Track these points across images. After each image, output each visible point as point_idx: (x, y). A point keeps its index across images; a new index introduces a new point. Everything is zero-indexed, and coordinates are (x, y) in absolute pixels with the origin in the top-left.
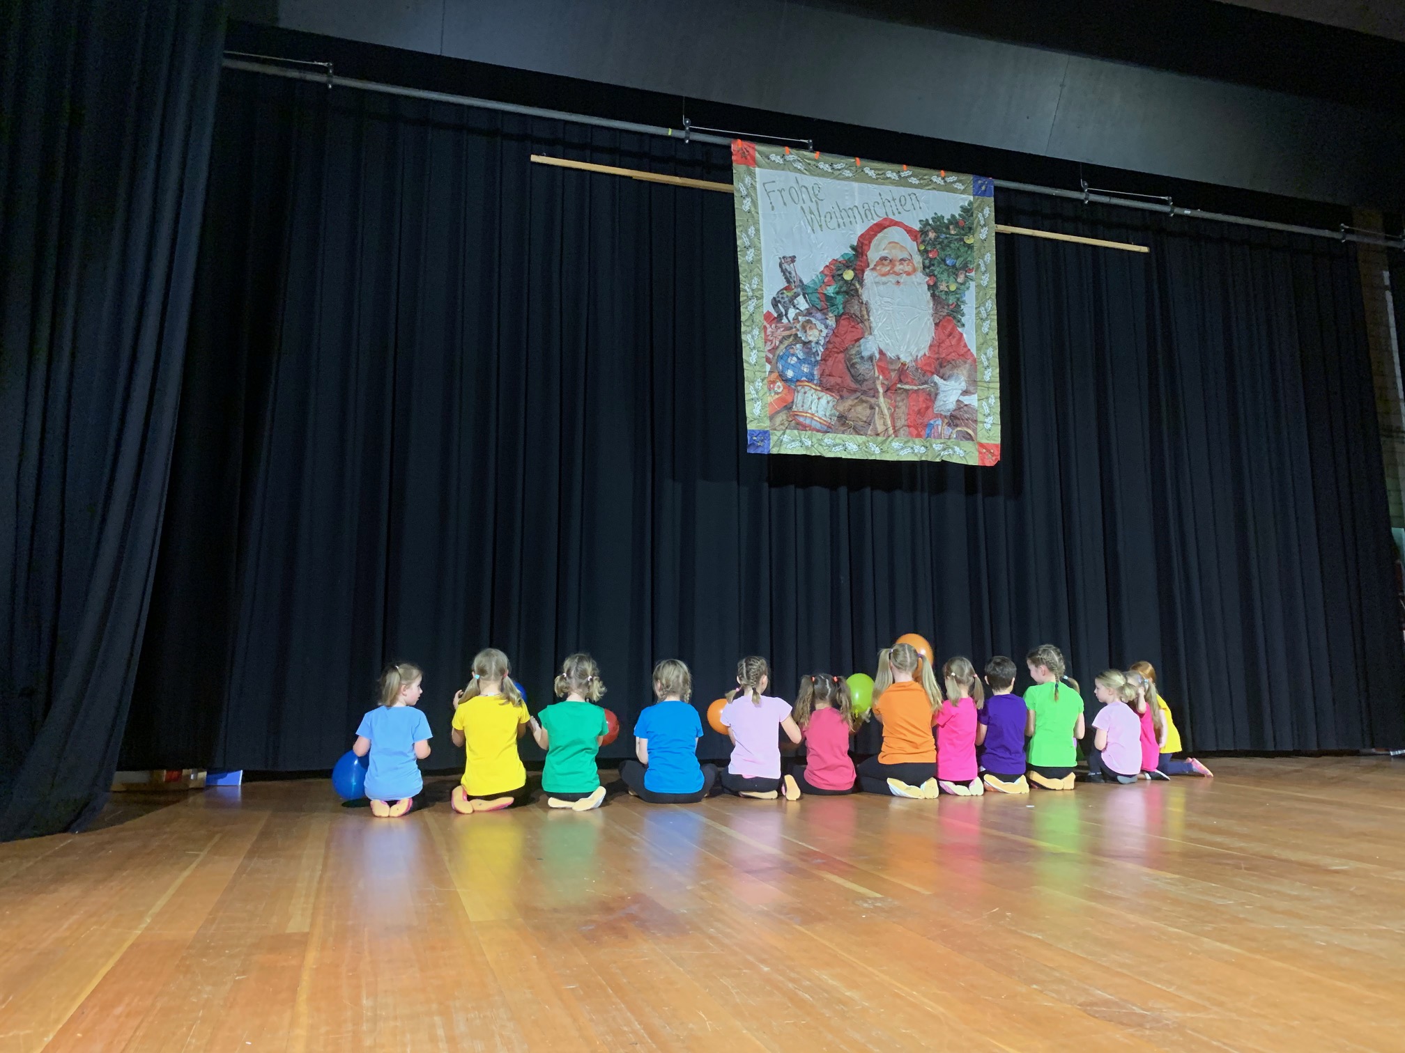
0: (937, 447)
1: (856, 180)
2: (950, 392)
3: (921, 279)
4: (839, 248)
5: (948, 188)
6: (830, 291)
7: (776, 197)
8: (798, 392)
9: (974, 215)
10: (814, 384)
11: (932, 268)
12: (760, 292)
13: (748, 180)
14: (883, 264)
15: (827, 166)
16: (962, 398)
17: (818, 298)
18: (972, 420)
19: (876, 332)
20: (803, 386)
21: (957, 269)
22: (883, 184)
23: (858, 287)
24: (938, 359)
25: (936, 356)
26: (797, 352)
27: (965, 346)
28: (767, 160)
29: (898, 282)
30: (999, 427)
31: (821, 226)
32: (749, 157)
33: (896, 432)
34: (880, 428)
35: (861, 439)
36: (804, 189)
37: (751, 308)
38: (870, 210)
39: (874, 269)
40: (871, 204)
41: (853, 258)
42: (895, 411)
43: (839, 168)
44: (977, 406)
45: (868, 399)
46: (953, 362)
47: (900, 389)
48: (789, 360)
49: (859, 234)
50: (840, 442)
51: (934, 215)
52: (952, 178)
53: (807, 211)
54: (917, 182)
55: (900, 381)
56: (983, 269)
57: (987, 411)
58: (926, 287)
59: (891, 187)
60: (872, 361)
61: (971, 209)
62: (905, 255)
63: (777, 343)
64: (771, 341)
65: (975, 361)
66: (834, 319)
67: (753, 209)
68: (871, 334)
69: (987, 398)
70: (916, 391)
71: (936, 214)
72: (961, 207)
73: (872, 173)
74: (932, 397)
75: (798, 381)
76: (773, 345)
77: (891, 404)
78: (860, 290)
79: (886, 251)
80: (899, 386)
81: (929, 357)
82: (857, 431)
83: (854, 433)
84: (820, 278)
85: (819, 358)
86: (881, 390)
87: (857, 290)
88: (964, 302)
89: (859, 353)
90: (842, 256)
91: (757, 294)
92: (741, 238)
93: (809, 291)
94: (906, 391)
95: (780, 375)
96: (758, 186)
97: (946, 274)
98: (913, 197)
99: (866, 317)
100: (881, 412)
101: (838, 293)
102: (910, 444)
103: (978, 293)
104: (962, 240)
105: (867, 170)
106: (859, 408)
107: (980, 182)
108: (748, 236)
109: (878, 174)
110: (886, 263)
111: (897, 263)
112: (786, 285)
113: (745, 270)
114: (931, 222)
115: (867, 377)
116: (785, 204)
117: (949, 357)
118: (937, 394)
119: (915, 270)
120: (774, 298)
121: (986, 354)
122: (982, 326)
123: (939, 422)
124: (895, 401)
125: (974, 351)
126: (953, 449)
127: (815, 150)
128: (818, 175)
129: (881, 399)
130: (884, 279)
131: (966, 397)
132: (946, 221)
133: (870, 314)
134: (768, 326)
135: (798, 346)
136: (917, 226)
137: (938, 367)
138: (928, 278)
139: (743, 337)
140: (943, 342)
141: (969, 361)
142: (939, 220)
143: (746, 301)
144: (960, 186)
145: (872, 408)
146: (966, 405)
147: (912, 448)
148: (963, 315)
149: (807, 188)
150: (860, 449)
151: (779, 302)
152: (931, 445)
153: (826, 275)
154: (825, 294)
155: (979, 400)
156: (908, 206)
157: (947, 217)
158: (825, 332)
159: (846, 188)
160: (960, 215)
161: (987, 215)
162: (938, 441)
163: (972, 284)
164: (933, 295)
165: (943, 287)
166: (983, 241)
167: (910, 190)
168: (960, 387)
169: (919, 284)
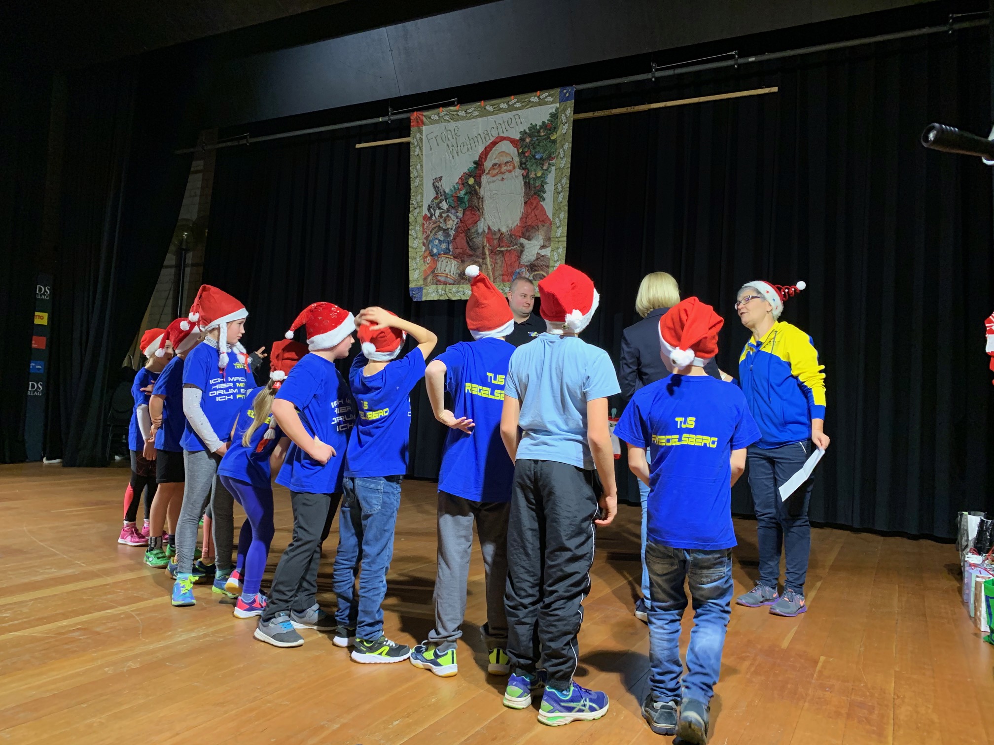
1: (481, 116)
3: (519, 172)
4: (465, 164)
5: (542, 103)
6: (461, 193)
7: (433, 142)
8: (439, 261)
9: (559, 117)
12: (422, 203)
13: (418, 136)
14: (494, 169)
15: (463, 112)
16: (540, 251)
17: (453, 200)
18: (546, 266)
19: (486, 216)
20: (441, 257)
21: (543, 160)
22: (497, 114)
23: (477, 187)
24: (526, 226)
25: (524, 225)
26: (439, 237)
27: (545, 214)
28: (429, 120)
29: (503, 179)
31: (457, 153)
32: (420, 121)
33: (495, 280)
36: (449, 132)
37: (416, 214)
38: (488, 134)
39: (488, 173)
40: (489, 130)
42: (495, 266)
43: (471, 111)
44: (550, 255)
45: (479, 260)
46: (536, 227)
47: (498, 251)
48: (435, 242)
49: (480, 152)
50: (462, 289)
51: (530, 126)
52: (545, 95)
53: (450, 146)
54: (521, 105)
55: (499, 246)
56: (562, 155)
57: (556, 258)
58: (521, 178)
59: (503, 114)
60: (483, 235)
61: (557, 113)
62: (509, 159)
63: (429, 233)
64: (426, 232)
65: (550, 224)
67: (420, 152)
68: (484, 217)
69: (557, 249)
70: (510, 251)
71: (531, 124)
72: (550, 114)
73: (491, 109)
74: (519, 253)
75: (439, 254)
76: (427, 234)
77: (493, 262)
78: (478, 190)
79: (497, 159)
80: (498, 249)
81: (520, 226)
85: (452, 238)
86: (487, 253)
87: (475, 190)
88: (546, 183)
89: (477, 231)
90: (468, 169)
91: (419, 205)
92: (412, 173)
93: (448, 197)
94: (502, 251)
95: (430, 253)
96: (424, 137)
97: (534, 166)
98: (517, 117)
99: (481, 206)
100: (488, 268)
101: (465, 194)
103: (557, 174)
104: (549, 138)
105: (487, 107)
107: (565, 91)
108: (416, 170)
109: (495, 108)
110: (495, 167)
111: (503, 166)
112: (436, 196)
113: (414, 191)
114: (527, 131)
115: (479, 246)
116: (438, 144)
117: (533, 224)
118: (522, 252)
119: (514, 168)
120: (429, 205)
121: (559, 217)
122: (558, 198)
123: (523, 270)
124: (496, 260)
125: (550, 216)
128: (458, 120)
130: (494, 179)
131: (543, 250)
132: (538, 127)
134: (425, 223)
135: (441, 233)
136: (518, 137)
137: (525, 232)
138: (523, 172)
139: (410, 232)
140: (530, 214)
141: (547, 225)
142: (534, 128)
143: (413, 210)
144: (550, 99)
145: (481, 266)
146: (542, 256)
148: (544, 192)
149: (451, 131)
151: (432, 207)
153: (460, 184)
154: (458, 197)
156: (514, 124)
157: (539, 123)
159: (474, 124)
160: (548, 120)
161: (568, 112)
163: (553, 168)
164: (525, 183)
165: (532, 175)
166: (564, 135)
167: (514, 113)
168: (539, 243)
169: (517, 177)
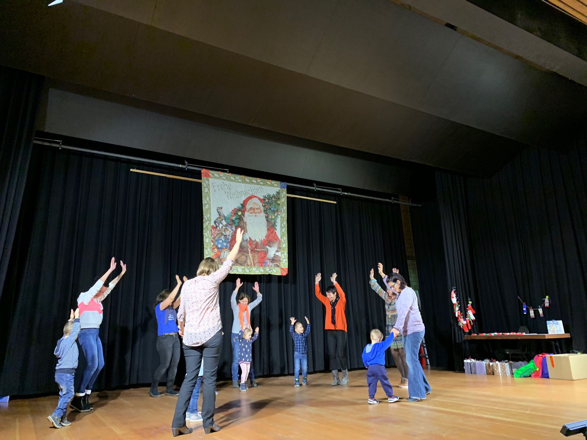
0: (267, 269)
1: (243, 183)
2: (272, 251)
3: (263, 215)
4: (237, 205)
5: (272, 185)
6: (234, 218)
7: (216, 188)
8: (222, 252)
9: (280, 194)
10: (227, 249)
11: (267, 211)
12: (210, 219)
13: (207, 182)
14: (251, 210)
15: (233, 178)
16: (276, 253)
17: (230, 221)
18: (279, 261)
19: (248, 232)
20: (224, 250)
21: (274, 211)
22: (251, 184)
23: (243, 217)
24: (268, 240)
25: (267, 240)
27: (277, 236)
28: (213, 176)
29: (256, 216)
30: (287, 263)
31: (231, 197)
32: (207, 175)
33: (254, 265)
34: (249, 263)
35: (243, 267)
36: (225, 185)
37: (207, 224)
38: (247, 192)
39: (248, 211)
40: (247, 190)
41: (241, 208)
42: (254, 258)
43: (237, 179)
44: (280, 255)
45: (246, 254)
46: (273, 241)
47: (256, 250)
48: (219, 241)
49: (243, 200)
50: (236, 269)
51: (267, 194)
52: (273, 182)
53: (226, 192)
54: (262, 184)
55: (256, 248)
56: (283, 211)
57: (284, 257)
58: (265, 217)
59: (254, 185)
60: (247, 241)
61: (279, 192)
62: (258, 207)
63: (216, 235)
64: (214, 235)
65: (280, 241)
66: (235, 228)
67: (208, 191)
68: (247, 232)
69: (284, 253)
70: (261, 251)
71: (268, 194)
72: (276, 192)
73: (248, 181)
74: (266, 253)
75: (222, 248)
76: (214, 236)
77: (253, 256)
78: (243, 218)
79: (252, 206)
80: (256, 249)
81: (265, 240)
82: (241, 265)
83: (240, 265)
84: (230, 214)
85: (229, 241)
86: (250, 251)
87: (242, 218)
88: (277, 222)
90: (238, 207)
91: (209, 219)
92: (204, 201)
93: (227, 218)
94: (258, 251)
95: (216, 246)
96: (210, 184)
97: (271, 214)
98: (261, 188)
99: (245, 227)
100: (250, 258)
101: (236, 219)
102: (259, 269)
103: (281, 219)
104: (276, 202)
105: (246, 180)
106: (242, 257)
107: (282, 184)
108: (207, 201)
109: (250, 181)
110: (252, 209)
111: (256, 210)
112: (219, 216)
113: (205, 212)
114: (266, 196)
115: (245, 246)
116: (219, 190)
117: (272, 240)
118: (268, 252)
119: (261, 212)
120: (215, 221)
121: (283, 239)
122: (282, 230)
123: (268, 261)
124: (254, 255)
125: (280, 238)
126: (272, 270)
127: (229, 172)
128: (231, 181)
129: (250, 254)
130: (251, 215)
131: (277, 253)
133: (247, 226)
134: (212, 230)
135: (223, 237)
136: (262, 198)
137: (268, 243)
138: (265, 214)
139: (204, 234)
140: (270, 235)
141: (278, 241)
142: (269, 196)
143: (205, 222)
144: (276, 185)
145: (247, 257)
146: (277, 256)
147: (259, 270)
148: (276, 226)
149: (226, 185)
150: (242, 271)
151: (217, 222)
152: (266, 269)
153: (232, 213)
154: (232, 219)
155: (281, 254)
156: (259, 191)
157: (272, 195)
158: (232, 232)
159: (239, 185)
160: (276, 194)
161: (284, 194)
162: (268, 267)
163: (279, 216)
164: (267, 220)
165: (270, 217)
166: (283, 202)
167: (260, 186)
168: (275, 250)
169: (262, 216)
